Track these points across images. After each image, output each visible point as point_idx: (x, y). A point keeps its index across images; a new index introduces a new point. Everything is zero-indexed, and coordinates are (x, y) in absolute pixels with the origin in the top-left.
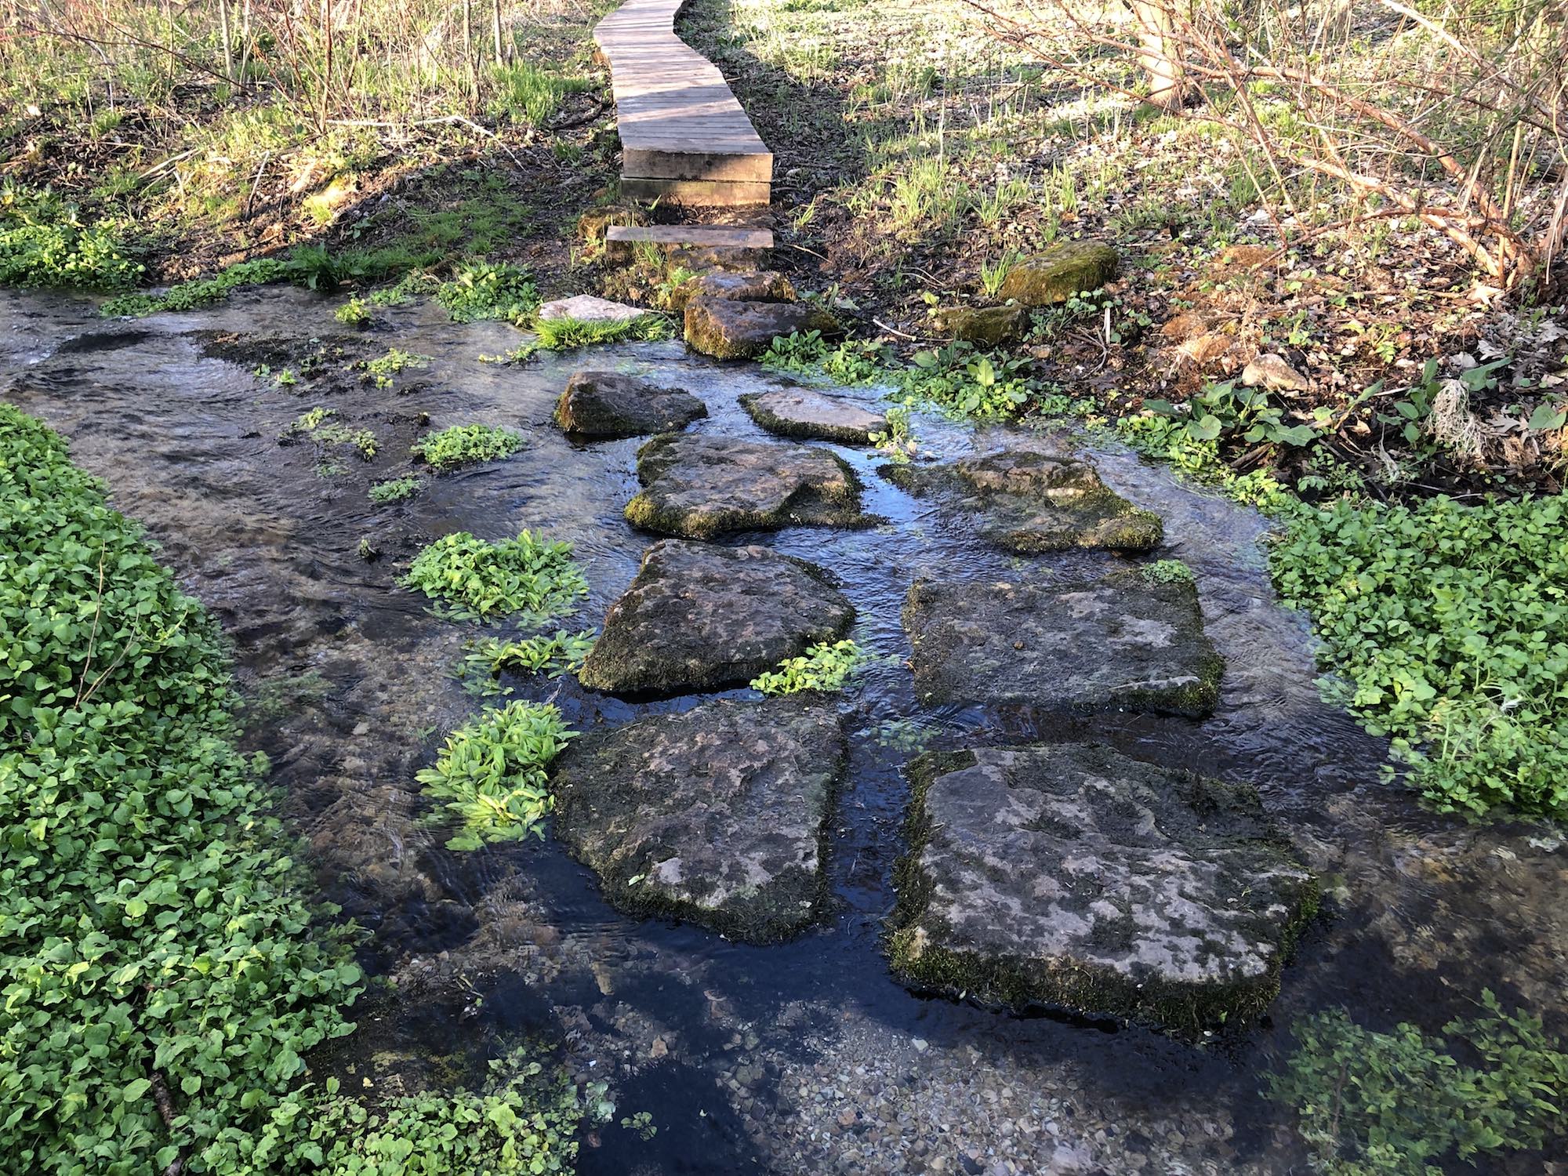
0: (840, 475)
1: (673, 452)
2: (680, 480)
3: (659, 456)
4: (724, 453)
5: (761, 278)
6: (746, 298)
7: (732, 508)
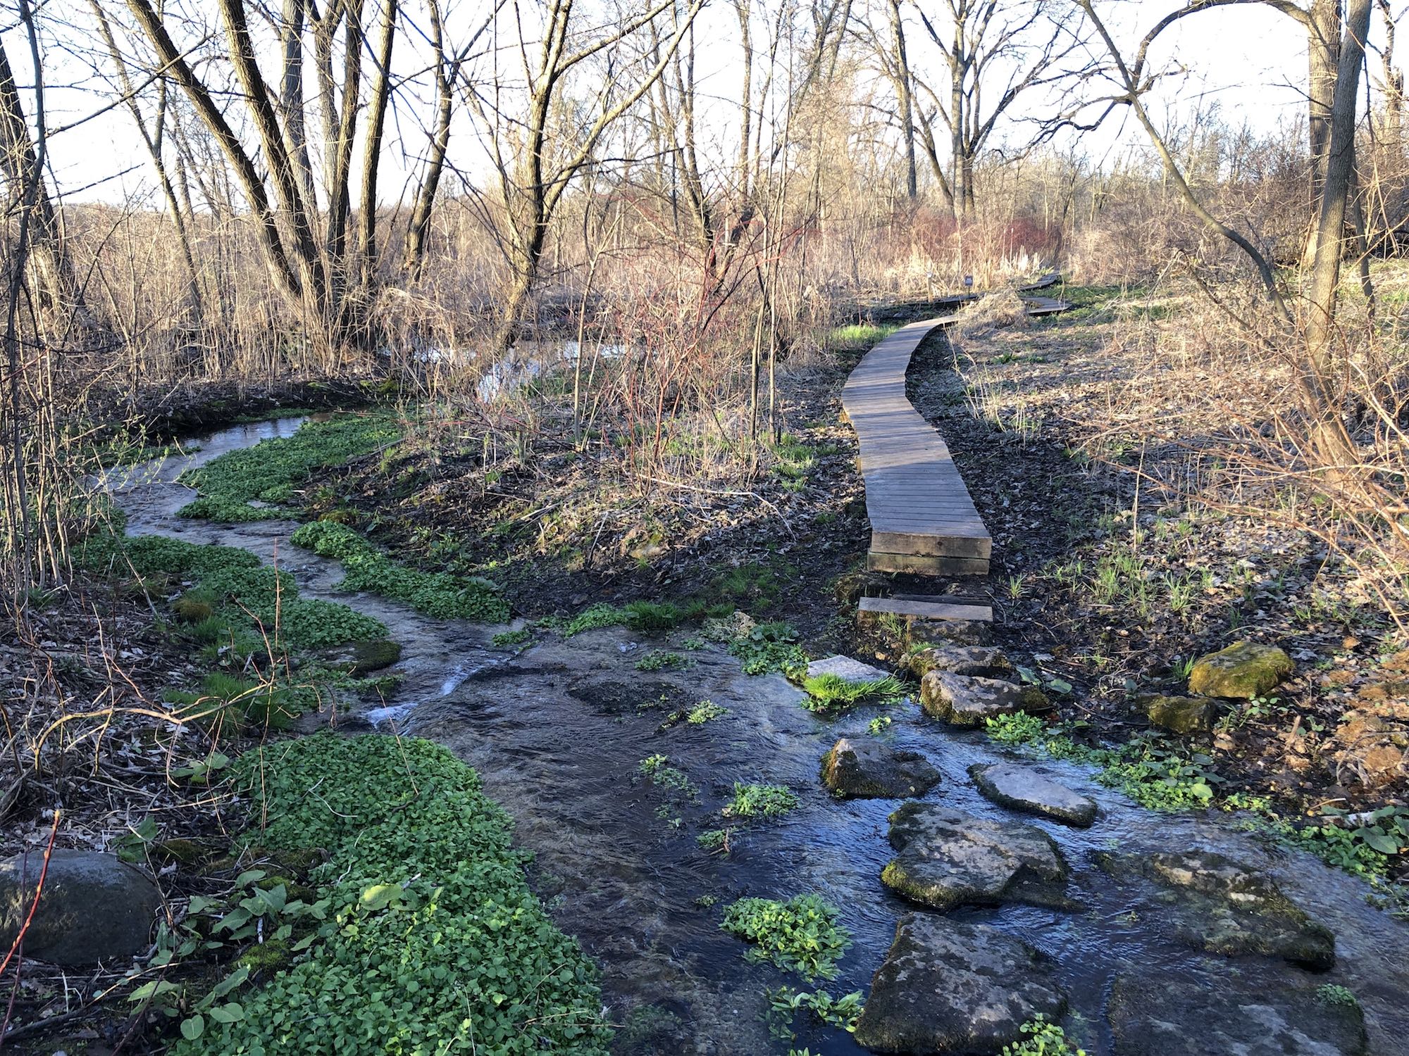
0: (1054, 859)
1: (915, 822)
2: (924, 852)
3: (907, 826)
4: (958, 828)
5: (984, 654)
6: (972, 672)
7: (967, 885)
